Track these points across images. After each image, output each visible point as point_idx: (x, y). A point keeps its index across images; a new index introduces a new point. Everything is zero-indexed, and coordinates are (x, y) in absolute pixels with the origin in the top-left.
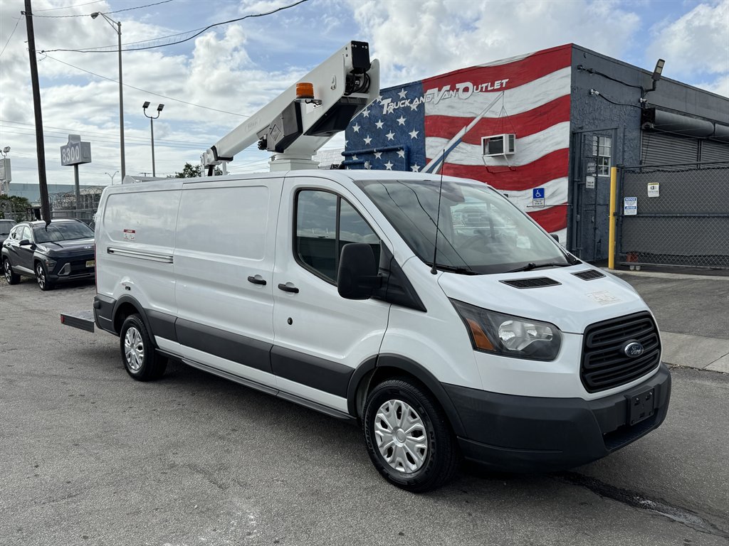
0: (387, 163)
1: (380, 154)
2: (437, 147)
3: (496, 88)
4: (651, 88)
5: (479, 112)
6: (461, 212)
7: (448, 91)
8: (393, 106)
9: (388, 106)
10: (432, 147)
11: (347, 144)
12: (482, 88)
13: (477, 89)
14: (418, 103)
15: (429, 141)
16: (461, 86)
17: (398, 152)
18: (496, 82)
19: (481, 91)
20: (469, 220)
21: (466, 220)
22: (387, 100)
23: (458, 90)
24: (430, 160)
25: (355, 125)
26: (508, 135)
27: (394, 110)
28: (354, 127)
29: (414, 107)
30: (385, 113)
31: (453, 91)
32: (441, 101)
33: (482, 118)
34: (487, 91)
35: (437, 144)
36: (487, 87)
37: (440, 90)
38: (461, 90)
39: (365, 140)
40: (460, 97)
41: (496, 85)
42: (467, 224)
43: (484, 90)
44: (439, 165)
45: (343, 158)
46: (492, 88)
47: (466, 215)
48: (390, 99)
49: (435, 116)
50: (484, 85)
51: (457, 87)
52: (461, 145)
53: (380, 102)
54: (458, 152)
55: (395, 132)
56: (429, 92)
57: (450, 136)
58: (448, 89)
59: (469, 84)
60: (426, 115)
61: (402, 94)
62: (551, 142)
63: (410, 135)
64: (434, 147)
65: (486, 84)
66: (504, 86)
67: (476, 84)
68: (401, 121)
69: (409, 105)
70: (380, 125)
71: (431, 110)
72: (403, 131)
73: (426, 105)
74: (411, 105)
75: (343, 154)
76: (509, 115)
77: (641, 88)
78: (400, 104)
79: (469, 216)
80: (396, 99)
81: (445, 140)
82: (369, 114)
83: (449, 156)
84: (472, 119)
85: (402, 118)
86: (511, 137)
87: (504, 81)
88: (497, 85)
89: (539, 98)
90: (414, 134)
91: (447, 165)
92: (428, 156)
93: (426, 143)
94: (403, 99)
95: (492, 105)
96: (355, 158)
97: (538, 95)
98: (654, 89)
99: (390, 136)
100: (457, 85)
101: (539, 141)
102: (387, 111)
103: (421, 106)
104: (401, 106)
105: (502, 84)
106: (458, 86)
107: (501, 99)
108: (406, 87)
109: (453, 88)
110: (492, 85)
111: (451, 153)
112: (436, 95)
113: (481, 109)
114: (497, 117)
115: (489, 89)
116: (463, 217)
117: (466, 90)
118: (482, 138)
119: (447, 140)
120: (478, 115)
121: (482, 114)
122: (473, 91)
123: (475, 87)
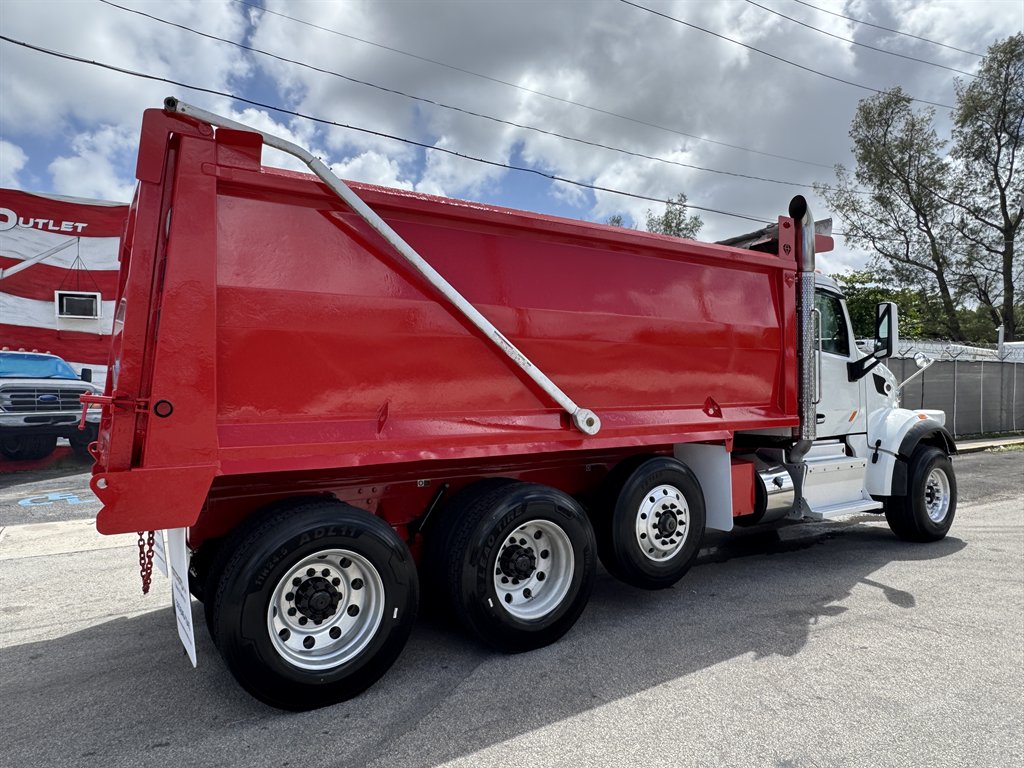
5: (29, 253)
13: (26, 222)
18: (64, 223)
20: (13, 403)
26: (100, 294)
33: (38, 264)
43: (40, 226)
46: (57, 228)
47: (8, 396)
50: (41, 222)
66: (79, 230)
67: (24, 216)
76: (89, 268)
79: (12, 396)
84: (17, 261)
87: (80, 226)
88: (66, 226)
95: (58, 250)
107: (74, 246)
113: (35, 251)
114: (69, 268)
118: (57, 293)
120: (28, 259)
121: (39, 258)
122: (17, 224)
123: (21, 219)
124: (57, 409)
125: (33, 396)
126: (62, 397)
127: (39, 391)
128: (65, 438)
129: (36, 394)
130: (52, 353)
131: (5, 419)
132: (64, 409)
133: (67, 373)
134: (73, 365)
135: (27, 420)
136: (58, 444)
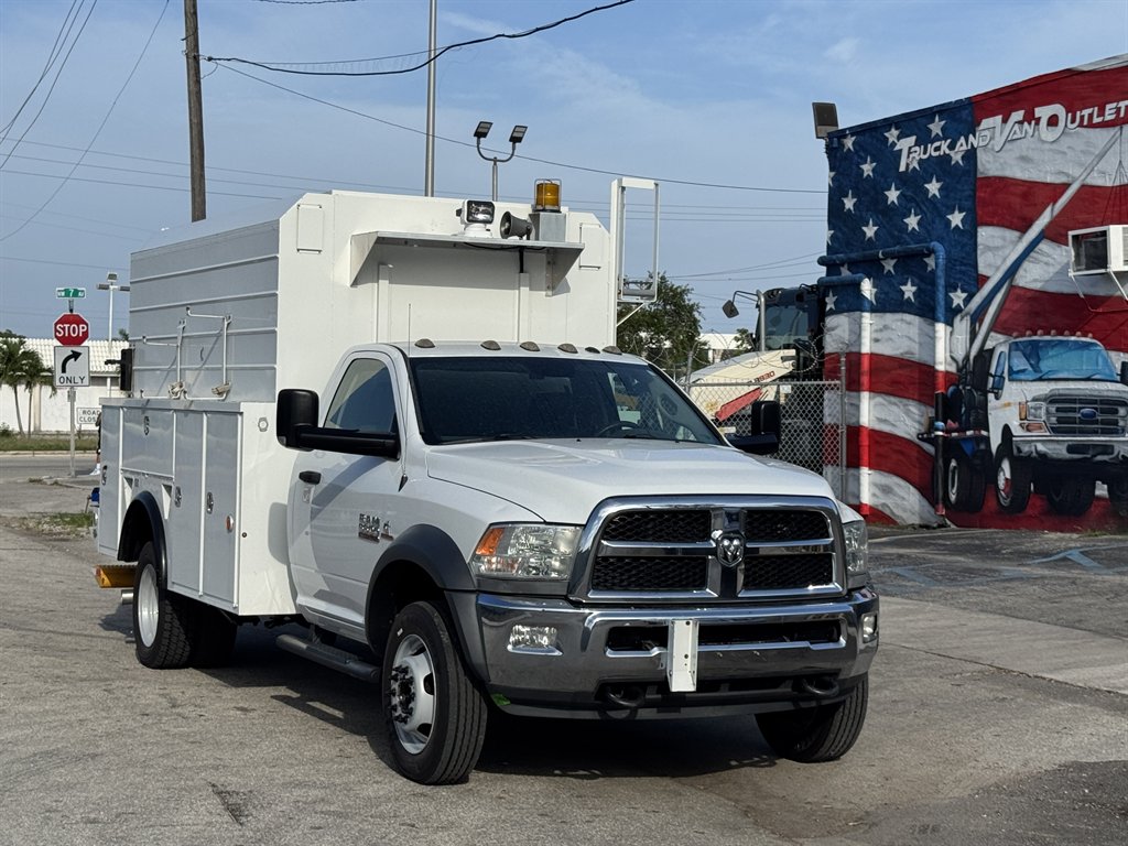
0: (905, 284)
1: (895, 261)
2: (997, 248)
3: (1108, 118)
5: (1075, 171)
6: (1045, 400)
7: (1021, 123)
8: (919, 154)
9: (909, 153)
10: (989, 248)
11: (832, 238)
12: (1082, 117)
13: (1073, 121)
14: (964, 148)
15: (986, 234)
16: (1043, 112)
17: (926, 260)
18: (1108, 107)
19: (1081, 125)
20: (1059, 420)
21: (1054, 419)
22: (908, 139)
23: (1038, 121)
24: (985, 279)
25: (846, 196)
26: (1122, 227)
27: (921, 162)
28: (846, 201)
29: (957, 157)
30: (902, 168)
31: (1030, 123)
32: (1007, 144)
33: (1083, 186)
34: (1091, 125)
35: (998, 242)
36: (1091, 116)
37: (1005, 121)
38: (1044, 122)
39: (864, 229)
40: (1043, 136)
41: (1107, 112)
42: (1055, 430)
43: (1085, 123)
44: (1003, 291)
45: (822, 271)
46: (1100, 119)
47: (1053, 409)
48: (914, 138)
49: (996, 178)
50: (1086, 112)
51: (1037, 116)
52: (1044, 246)
53: (894, 144)
54: (1037, 261)
55: (922, 212)
56: (986, 123)
57: (1023, 226)
58: (1021, 118)
59: (1058, 109)
60: (979, 176)
61: (936, 127)
63: (949, 222)
64: (996, 248)
65: (1089, 111)
66: (1122, 115)
67: (1071, 109)
68: (933, 188)
69: (947, 152)
70: (893, 195)
71: (988, 166)
72: (934, 212)
73: (980, 154)
74: (952, 153)
75: (822, 261)
78: (931, 148)
79: (1058, 410)
80: (924, 139)
81: (1012, 235)
82: (873, 170)
83: (1021, 272)
84: (1066, 186)
85: (934, 180)
87: (1123, 104)
88: (1110, 112)
90: (956, 219)
91: (1017, 291)
92: (982, 270)
93: (979, 240)
94: (937, 138)
95: (1101, 156)
96: (845, 272)
99: (912, 222)
100: (1037, 110)
102: (908, 165)
103: (971, 155)
104: (935, 154)
105: (1118, 109)
106: (1039, 112)
107: (1117, 145)
108: (943, 110)
109: (1030, 117)
110: (1101, 112)
111: (1026, 264)
112: (998, 130)
113: (1081, 165)
114: (1110, 184)
115: (1096, 120)
116: (1048, 412)
117: (1053, 121)
118: (1074, 233)
119: (1017, 234)
120: (1075, 180)
121: (1082, 177)
122: (1066, 126)
123: (1070, 115)
124: (1095, 432)
125: (1073, 410)
126: (1103, 412)
127: (1081, 401)
128: (1103, 483)
129: (1078, 406)
130: (1094, 338)
131: (1051, 446)
132: (1105, 432)
133: (1107, 371)
134: (1113, 354)
135: (1071, 449)
136: (1097, 492)
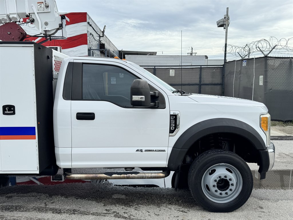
4: (102, 36)
26: (59, 47)
62: (79, 53)
77: (99, 35)
86: (60, 48)
89: (72, 33)
97: (71, 32)
98: (103, 36)
101: (73, 51)
